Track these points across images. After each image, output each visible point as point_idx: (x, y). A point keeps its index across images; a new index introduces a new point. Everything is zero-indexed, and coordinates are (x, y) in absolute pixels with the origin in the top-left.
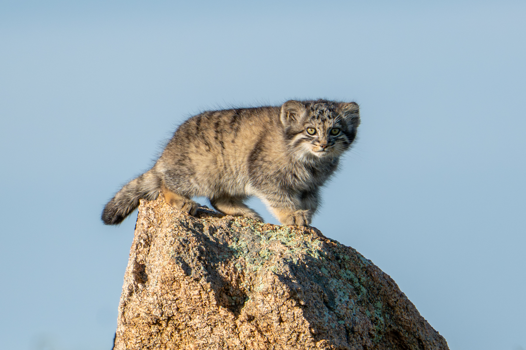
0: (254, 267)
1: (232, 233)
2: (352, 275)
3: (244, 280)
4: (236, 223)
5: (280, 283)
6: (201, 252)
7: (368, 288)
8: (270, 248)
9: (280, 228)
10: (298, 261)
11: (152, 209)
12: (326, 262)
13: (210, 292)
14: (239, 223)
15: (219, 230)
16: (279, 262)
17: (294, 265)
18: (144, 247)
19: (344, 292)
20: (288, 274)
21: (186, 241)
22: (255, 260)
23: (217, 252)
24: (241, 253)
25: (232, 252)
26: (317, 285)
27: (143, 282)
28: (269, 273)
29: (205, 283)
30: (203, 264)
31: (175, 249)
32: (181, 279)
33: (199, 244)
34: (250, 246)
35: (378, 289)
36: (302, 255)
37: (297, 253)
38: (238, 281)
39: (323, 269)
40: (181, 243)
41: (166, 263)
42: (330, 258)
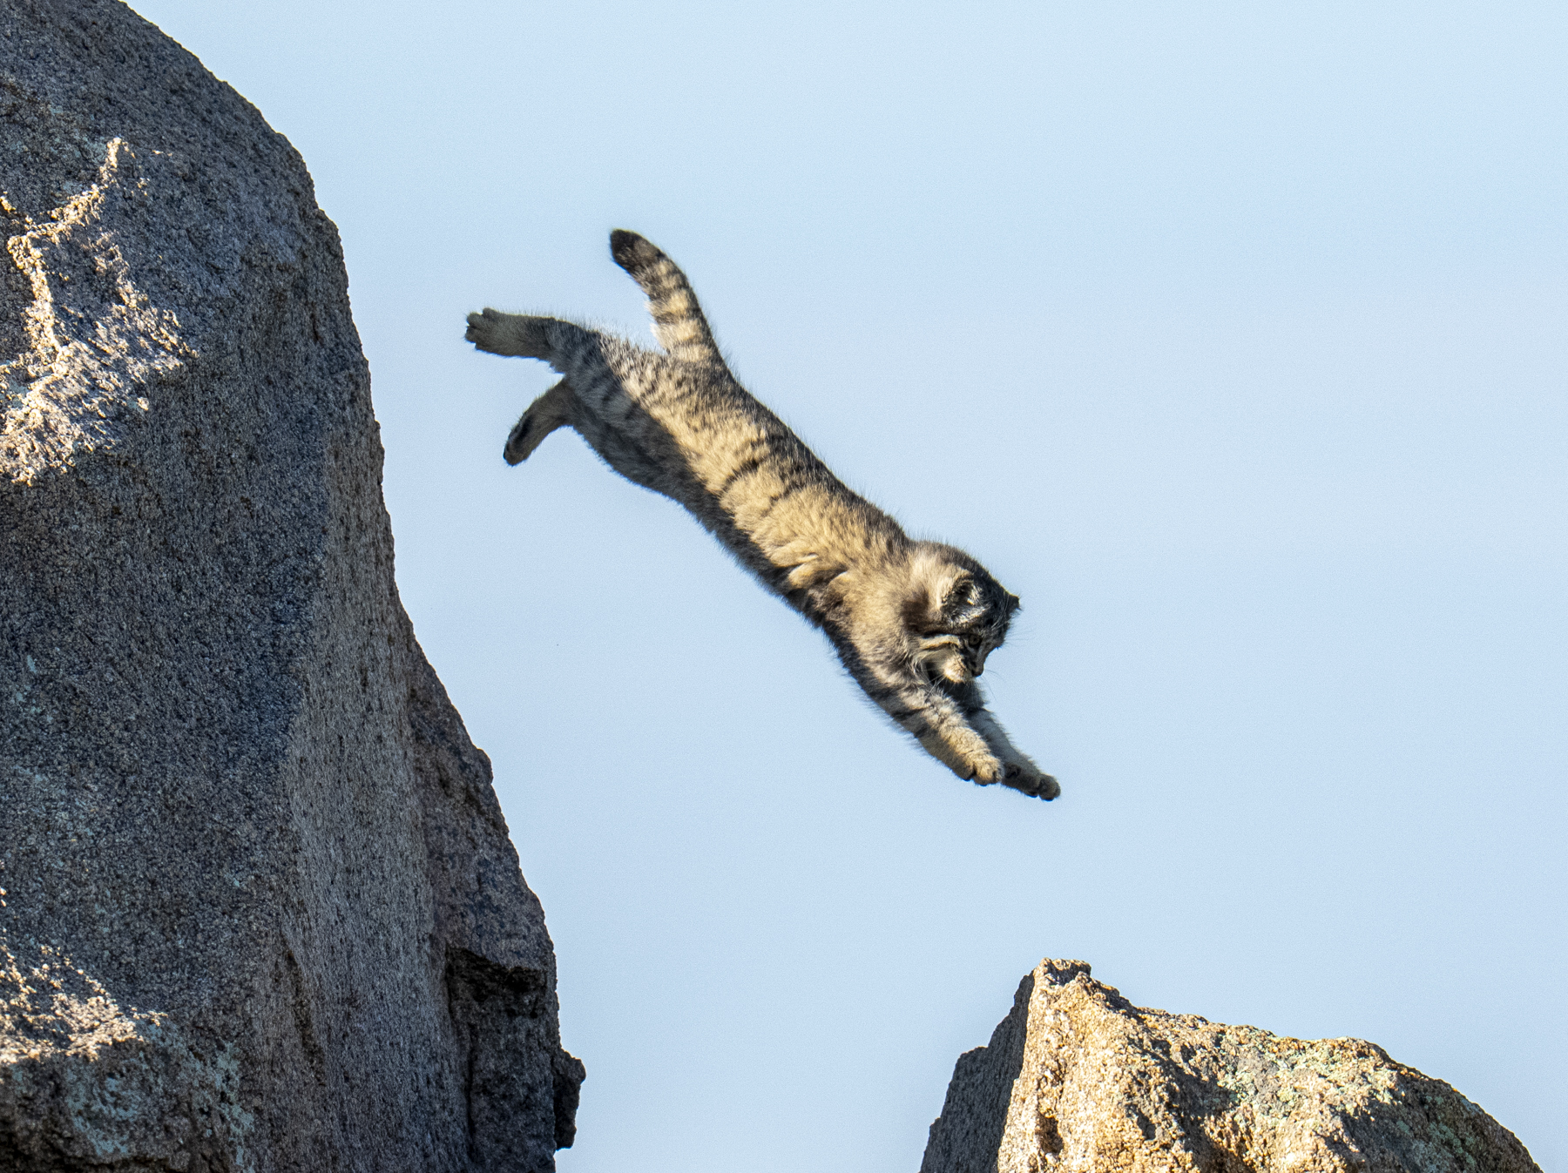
0: (1269, 1121)
1: (1223, 1057)
2: (1450, 1134)
3: (1251, 1146)
4: (1229, 1037)
5: (1328, 1151)
6: (1172, 1093)
7: (1479, 1156)
8: (1297, 1085)
9: (1311, 1046)
10: (1356, 1110)
11: (1066, 1012)
12: (1405, 1110)
13: (1190, 1169)
14: (1235, 1037)
15: (1198, 1052)
16: (1322, 1112)
17: (1350, 1117)
18: (1053, 1084)
19: (1438, 1167)
20: (1340, 1133)
21: (1143, 1074)
22: (1270, 1108)
23: (1199, 1094)
24: (1244, 1094)
25: (1226, 1094)
26: (1392, 1153)
27: (1055, 1152)
28: (1306, 1133)
29: (1182, 1152)
30: (1175, 1117)
31: (1123, 1088)
32: (1135, 1145)
33: (1167, 1078)
34: (1258, 1082)
35: (1495, 1159)
36: (1363, 1097)
37: (1350, 1092)
38: (1241, 1148)
39: (1400, 1123)
40: (1135, 1078)
41: (1104, 1116)
42: (1410, 1101)
